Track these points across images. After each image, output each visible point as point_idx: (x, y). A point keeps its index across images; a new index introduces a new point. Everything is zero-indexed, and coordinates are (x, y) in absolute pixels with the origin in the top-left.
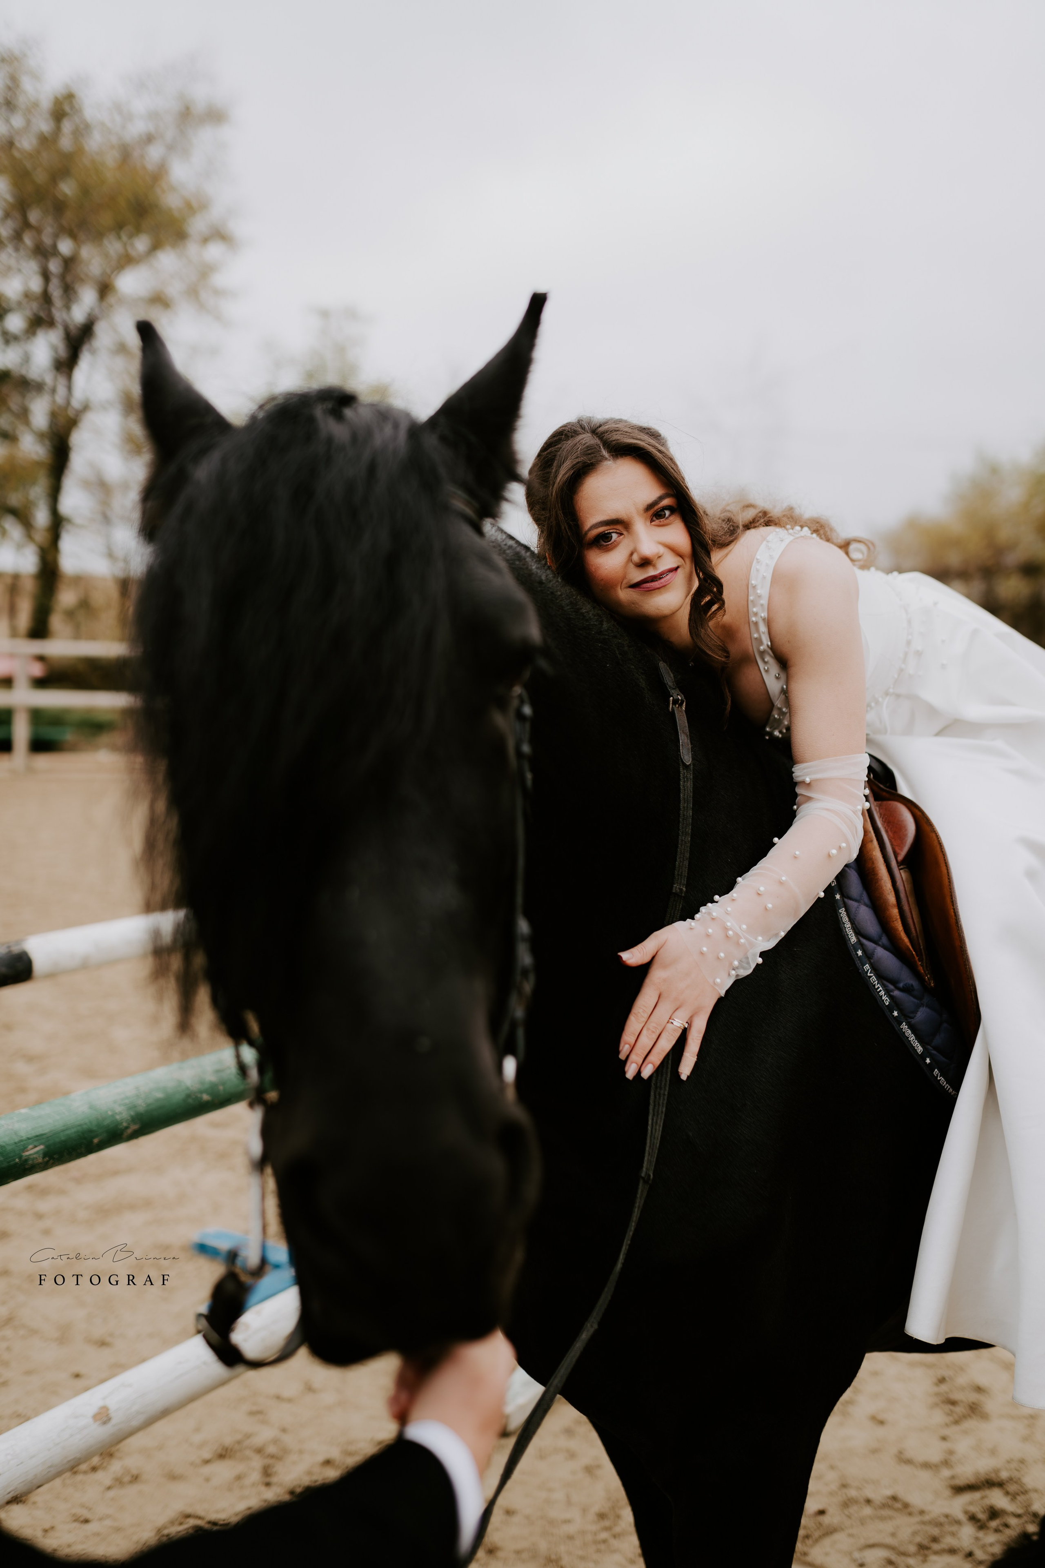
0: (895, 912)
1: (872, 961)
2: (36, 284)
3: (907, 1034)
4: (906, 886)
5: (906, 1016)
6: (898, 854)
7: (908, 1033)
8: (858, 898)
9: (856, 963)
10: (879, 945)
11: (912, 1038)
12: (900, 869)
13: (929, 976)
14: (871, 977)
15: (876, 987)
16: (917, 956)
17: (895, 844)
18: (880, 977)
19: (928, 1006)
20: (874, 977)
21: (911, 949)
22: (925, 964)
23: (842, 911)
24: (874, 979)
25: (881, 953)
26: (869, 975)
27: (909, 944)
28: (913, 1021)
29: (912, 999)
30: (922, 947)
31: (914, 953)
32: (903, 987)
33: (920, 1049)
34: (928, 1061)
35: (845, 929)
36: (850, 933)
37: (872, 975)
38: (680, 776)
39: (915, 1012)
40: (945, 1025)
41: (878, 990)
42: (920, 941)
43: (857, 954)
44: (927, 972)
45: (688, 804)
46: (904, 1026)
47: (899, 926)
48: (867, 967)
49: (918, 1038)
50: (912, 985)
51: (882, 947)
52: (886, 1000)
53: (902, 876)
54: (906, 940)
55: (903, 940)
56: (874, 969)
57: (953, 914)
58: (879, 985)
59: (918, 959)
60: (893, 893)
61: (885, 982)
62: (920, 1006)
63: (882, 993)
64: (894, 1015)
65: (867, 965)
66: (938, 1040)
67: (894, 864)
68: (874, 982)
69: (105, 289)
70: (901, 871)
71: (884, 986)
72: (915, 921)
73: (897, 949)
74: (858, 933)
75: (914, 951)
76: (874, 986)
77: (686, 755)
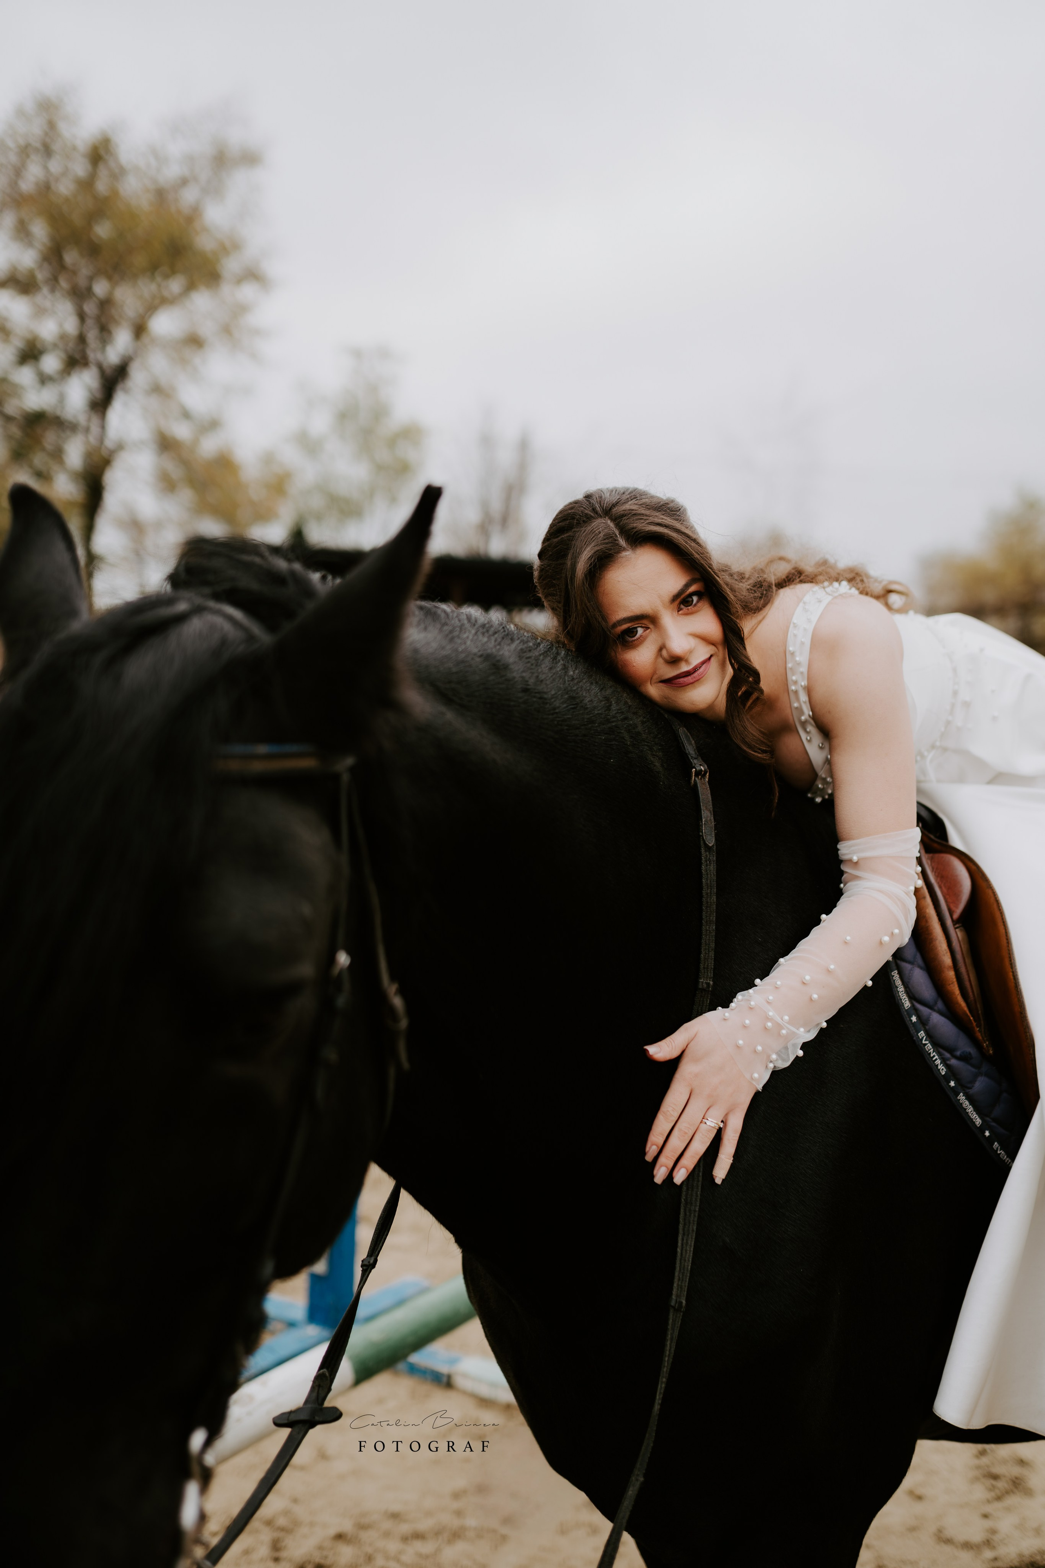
0: (951, 974)
1: (927, 1027)
2: (71, 326)
3: (964, 1106)
4: (963, 946)
5: (963, 1086)
6: (954, 912)
7: (966, 1104)
8: (912, 960)
9: (911, 1030)
10: (935, 1011)
11: (970, 1109)
12: (956, 928)
13: (987, 1043)
14: (925, 1044)
15: (932, 1055)
16: (975, 1021)
17: (951, 901)
18: (936, 1044)
19: (987, 1075)
20: (929, 1044)
21: (969, 1014)
22: (983, 1030)
23: (895, 975)
24: (929, 1047)
25: (937, 1019)
26: (924, 1042)
27: (966, 1009)
28: (971, 1092)
29: (970, 1068)
30: (980, 1012)
31: (972, 1018)
32: (960, 1055)
33: (978, 1121)
34: (987, 1134)
35: (898, 993)
36: (904, 997)
37: (927, 1042)
39: (973, 1081)
40: (1004, 1095)
41: (934, 1059)
42: (979, 1006)
43: (911, 1020)
44: (985, 1039)
45: (711, 889)
46: (961, 1097)
47: (955, 989)
48: (922, 1034)
49: (977, 1109)
50: (970, 1053)
51: (937, 1012)
52: (943, 1069)
53: (957, 935)
54: (963, 1004)
55: (960, 1005)
56: (929, 1036)
57: (1012, 977)
58: (934, 1053)
59: (976, 1025)
60: (949, 954)
61: (941, 1050)
62: (978, 1076)
63: (938, 1062)
64: (950, 1086)
65: (922, 1032)
66: (997, 1111)
67: (949, 922)
68: (929, 1050)
69: (140, 330)
70: (957, 930)
71: (939, 1054)
72: (973, 984)
73: (951, 1013)
74: (912, 997)
75: (972, 1016)
76: (930, 1053)
77: (709, 835)
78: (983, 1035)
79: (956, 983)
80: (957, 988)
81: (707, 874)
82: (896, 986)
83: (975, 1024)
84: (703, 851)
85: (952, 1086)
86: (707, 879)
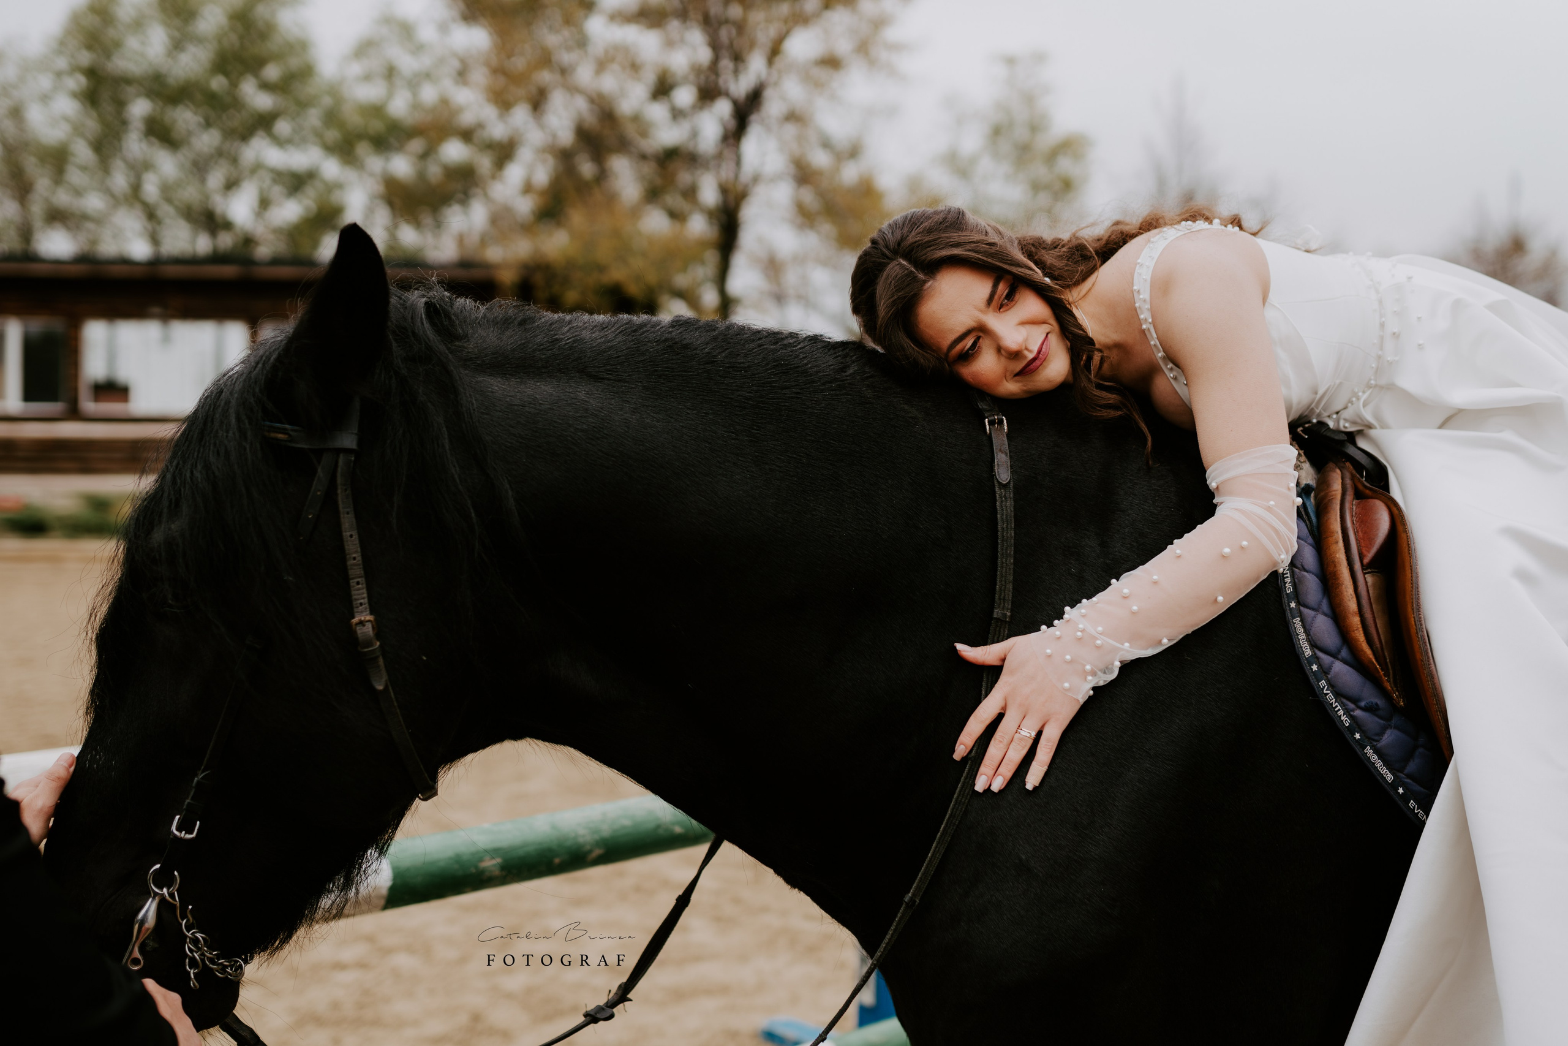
0: (1356, 620)
1: (1329, 676)
3: (1372, 760)
4: (1371, 592)
5: (1369, 739)
6: (1364, 555)
7: (1374, 758)
8: (1316, 607)
10: (1338, 659)
11: (1379, 764)
12: (1364, 574)
13: (1397, 693)
14: (1327, 694)
15: (1334, 706)
16: (1382, 670)
17: (1363, 545)
18: (1338, 695)
19: (1396, 728)
20: (1331, 694)
21: (1374, 660)
22: (1392, 680)
23: (1297, 622)
24: (1331, 697)
25: (1338, 667)
26: (1325, 692)
27: (1370, 656)
28: (1379, 745)
29: (1377, 719)
30: (1388, 660)
31: (1378, 666)
32: (1365, 706)
33: (1389, 777)
34: (1401, 791)
35: (1299, 641)
36: (1304, 645)
37: (1329, 692)
38: (996, 496)
39: (1381, 734)
40: (1421, 750)
41: (1336, 709)
42: (1386, 654)
43: (1312, 669)
44: (1395, 689)
46: (1369, 751)
47: (1360, 636)
48: (1323, 683)
49: (1386, 763)
50: (1377, 704)
51: (1341, 661)
52: (1346, 720)
53: (1368, 580)
54: (1368, 652)
55: (1365, 652)
56: (1331, 685)
57: (1413, 623)
58: (1337, 703)
59: (1384, 674)
60: (1355, 599)
61: (1344, 701)
62: (1387, 728)
63: (1341, 712)
64: (1355, 738)
65: (1323, 681)
66: (1412, 767)
67: (1357, 566)
68: (1331, 700)
70: (1366, 576)
71: (1343, 705)
72: (1380, 630)
73: (1357, 663)
74: (1313, 645)
76: (1332, 704)
77: (1003, 474)
78: (1393, 685)
79: (1361, 629)
80: (1362, 635)
81: (1003, 510)
82: (1297, 634)
83: (1382, 673)
85: (1357, 738)
86: (1002, 515)
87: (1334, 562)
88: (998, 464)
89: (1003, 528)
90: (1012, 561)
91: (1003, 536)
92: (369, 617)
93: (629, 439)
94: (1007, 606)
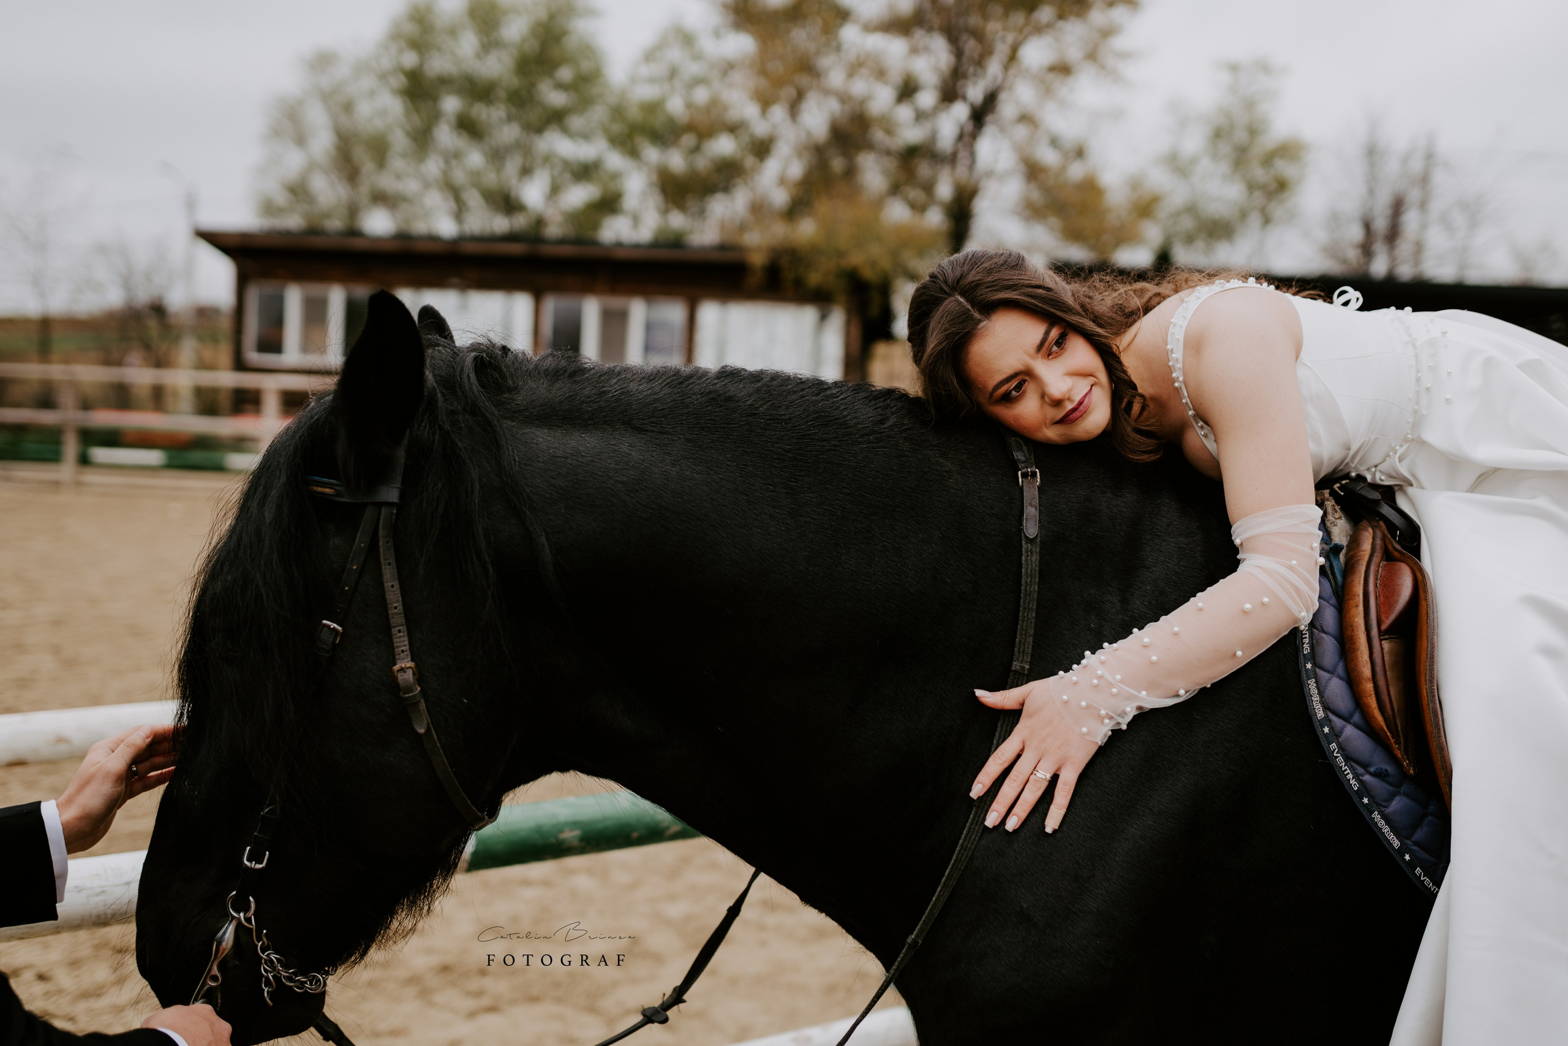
0: (1369, 686)
1: (1340, 740)
3: (1379, 825)
4: (1385, 659)
5: (1377, 804)
6: (1383, 622)
7: (1382, 823)
8: (1331, 669)
9: (1322, 740)
10: (1350, 723)
11: (1386, 829)
12: (1381, 640)
13: (1407, 762)
14: (1337, 757)
15: (1343, 769)
16: (1393, 738)
17: (1383, 610)
18: (1348, 758)
19: (1405, 794)
20: (1341, 757)
21: (1386, 729)
22: (1402, 748)
23: (1312, 683)
24: (1340, 760)
25: (1350, 731)
26: (1335, 755)
27: (1383, 724)
28: (1387, 811)
29: (1386, 785)
30: (1399, 728)
31: (1389, 734)
32: (1374, 771)
33: (1396, 843)
34: (1407, 857)
35: (1311, 702)
36: (1318, 707)
37: (1339, 755)
39: (1390, 799)
40: (1430, 818)
41: (1346, 773)
42: (1398, 722)
43: (1323, 731)
44: (1405, 757)
45: (1032, 578)
46: (1376, 816)
47: (1373, 703)
48: (1334, 746)
49: (1393, 829)
50: (1386, 770)
51: (1353, 725)
52: (1355, 784)
53: (1382, 647)
54: (1380, 718)
55: (1376, 719)
56: (1341, 749)
57: (1426, 694)
58: (1346, 767)
59: (1395, 742)
60: (1369, 665)
61: (1355, 765)
62: (1396, 795)
63: (1350, 776)
64: (1363, 802)
65: (1334, 744)
66: (1419, 835)
67: (1375, 632)
68: (1341, 763)
70: (1383, 642)
71: (1351, 768)
72: (1393, 698)
73: (1368, 728)
74: (1326, 708)
75: (1390, 732)
76: (1341, 767)
77: (1031, 529)
78: (1403, 753)
79: (1373, 696)
80: (1375, 702)
81: (1028, 564)
82: (1311, 695)
83: (1393, 741)
84: (1023, 543)
85: (1365, 803)
86: (1027, 569)
87: (1352, 626)
88: (1026, 518)
89: (1026, 582)
90: (1034, 615)
91: (1026, 590)
92: (410, 664)
93: (668, 492)
94: (1026, 658)
